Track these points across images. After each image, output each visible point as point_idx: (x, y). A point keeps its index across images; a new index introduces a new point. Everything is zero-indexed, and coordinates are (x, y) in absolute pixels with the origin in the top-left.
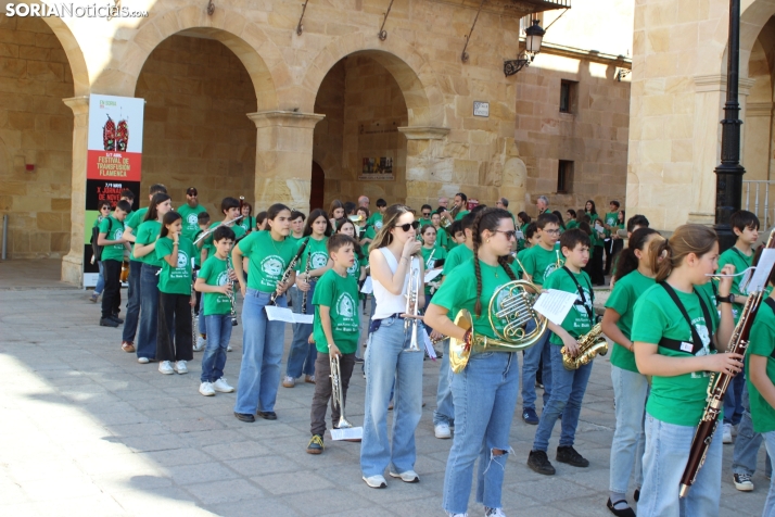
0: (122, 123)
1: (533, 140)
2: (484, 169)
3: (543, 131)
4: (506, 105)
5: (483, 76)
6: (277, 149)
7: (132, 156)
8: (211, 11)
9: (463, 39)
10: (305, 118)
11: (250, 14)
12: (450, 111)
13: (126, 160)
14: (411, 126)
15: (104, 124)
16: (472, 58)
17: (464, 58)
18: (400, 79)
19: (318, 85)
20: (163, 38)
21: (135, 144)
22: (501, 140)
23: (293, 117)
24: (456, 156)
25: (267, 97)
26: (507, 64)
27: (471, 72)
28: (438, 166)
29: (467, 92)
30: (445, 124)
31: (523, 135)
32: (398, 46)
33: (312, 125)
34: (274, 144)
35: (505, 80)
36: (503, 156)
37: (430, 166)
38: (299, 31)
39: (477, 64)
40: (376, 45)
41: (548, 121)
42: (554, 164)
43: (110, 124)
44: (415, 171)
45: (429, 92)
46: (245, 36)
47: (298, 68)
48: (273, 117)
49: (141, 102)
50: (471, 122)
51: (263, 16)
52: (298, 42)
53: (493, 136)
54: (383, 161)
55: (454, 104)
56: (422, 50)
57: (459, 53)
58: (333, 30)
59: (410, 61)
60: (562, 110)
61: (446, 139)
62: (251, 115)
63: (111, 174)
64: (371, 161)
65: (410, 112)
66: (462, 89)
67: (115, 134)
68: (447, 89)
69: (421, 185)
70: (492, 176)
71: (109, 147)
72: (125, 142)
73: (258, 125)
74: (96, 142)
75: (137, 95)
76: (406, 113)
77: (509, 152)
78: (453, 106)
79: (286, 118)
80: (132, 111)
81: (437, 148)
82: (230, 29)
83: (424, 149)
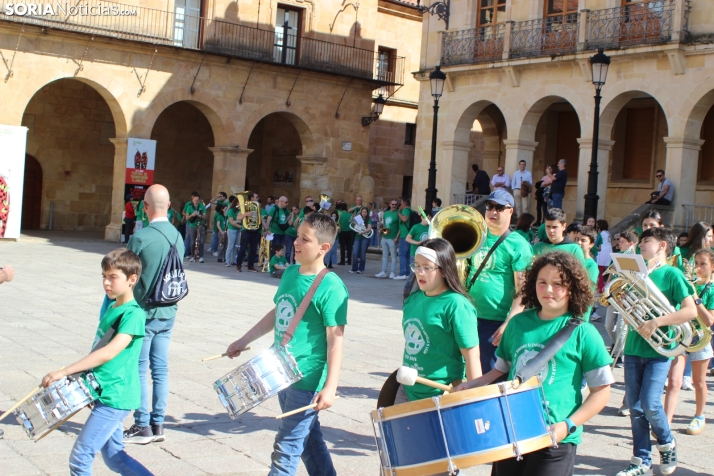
0: (145, 154)
1: (386, 163)
2: (348, 183)
3: (393, 157)
4: (362, 143)
5: (348, 127)
6: (226, 169)
7: (149, 172)
8: (192, 91)
9: (336, 104)
10: (243, 152)
11: (213, 93)
12: (327, 147)
13: (146, 174)
14: (304, 156)
15: (135, 154)
16: (342, 115)
17: (337, 116)
18: (298, 128)
19: (250, 132)
20: (166, 106)
21: (151, 165)
22: (359, 165)
23: (236, 150)
24: (330, 174)
25: (221, 139)
26: (363, 119)
27: (341, 124)
28: (319, 180)
29: (338, 136)
30: (324, 155)
31: (378, 159)
32: (297, 110)
33: (246, 156)
34: (224, 165)
35: (362, 129)
36: (360, 175)
37: (314, 180)
38: (241, 102)
39: (345, 119)
40: (284, 109)
41: (397, 150)
42: (400, 178)
43: (138, 154)
44: (306, 183)
45: (315, 136)
46: (210, 105)
47: (239, 123)
48: (224, 151)
49: (154, 142)
50: (340, 154)
51: (221, 93)
52: (240, 108)
53: (354, 163)
54: (287, 174)
55: (330, 143)
56: (311, 111)
57: (334, 113)
58: (260, 101)
59: (304, 118)
60: (406, 143)
61: (325, 164)
62: (211, 149)
63: (138, 181)
64: (280, 174)
65: (304, 147)
66: (335, 134)
67: (141, 159)
68: (326, 134)
69: (309, 191)
70: (353, 186)
71: (137, 167)
72: (146, 164)
73: (215, 154)
74: (131, 164)
75: (152, 138)
76: (301, 148)
77: (363, 172)
78: (330, 144)
79: (232, 151)
80: (150, 147)
81: (319, 169)
82: (202, 101)
83: (311, 170)
